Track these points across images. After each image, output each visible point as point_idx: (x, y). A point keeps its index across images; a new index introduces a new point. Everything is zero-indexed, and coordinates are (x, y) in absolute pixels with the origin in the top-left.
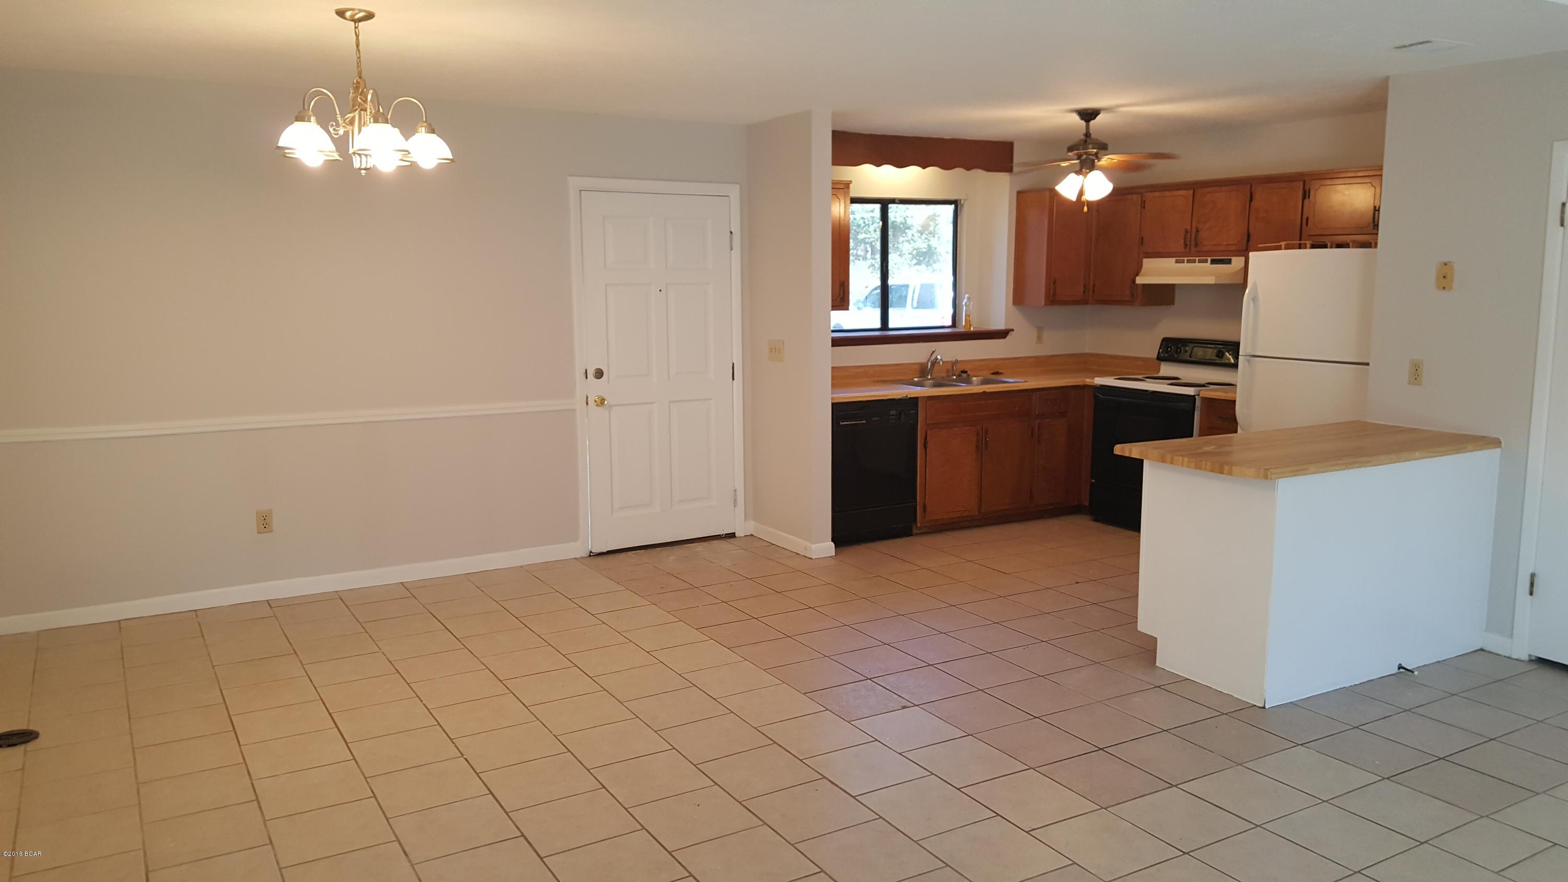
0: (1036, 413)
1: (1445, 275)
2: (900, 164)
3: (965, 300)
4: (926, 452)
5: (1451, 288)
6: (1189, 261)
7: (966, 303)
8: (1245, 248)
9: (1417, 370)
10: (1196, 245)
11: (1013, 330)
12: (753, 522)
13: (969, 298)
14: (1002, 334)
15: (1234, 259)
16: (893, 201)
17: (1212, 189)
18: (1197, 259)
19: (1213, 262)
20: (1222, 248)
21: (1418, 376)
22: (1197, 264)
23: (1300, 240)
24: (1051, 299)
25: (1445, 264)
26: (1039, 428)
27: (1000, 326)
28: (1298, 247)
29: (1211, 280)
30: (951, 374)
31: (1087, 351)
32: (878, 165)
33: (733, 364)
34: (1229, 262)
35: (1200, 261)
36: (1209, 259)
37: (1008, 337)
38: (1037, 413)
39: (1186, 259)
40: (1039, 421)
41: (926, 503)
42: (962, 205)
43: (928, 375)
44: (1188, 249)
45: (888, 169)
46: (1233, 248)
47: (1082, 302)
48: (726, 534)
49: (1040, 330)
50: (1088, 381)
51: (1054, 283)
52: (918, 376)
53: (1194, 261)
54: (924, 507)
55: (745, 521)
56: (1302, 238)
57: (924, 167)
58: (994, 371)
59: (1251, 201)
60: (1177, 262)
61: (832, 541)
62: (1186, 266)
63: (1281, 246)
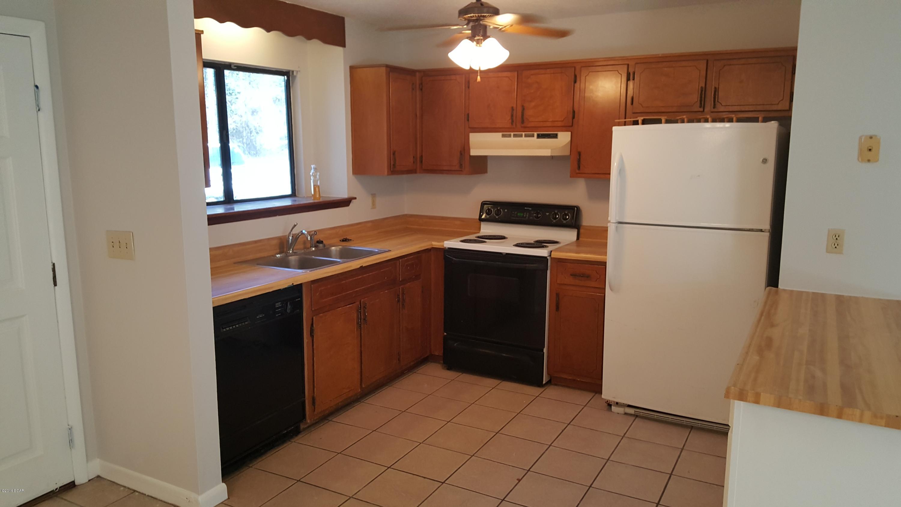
0: (399, 279)
1: (870, 148)
2: (245, 23)
3: (312, 171)
4: (313, 341)
5: (877, 161)
6: (515, 136)
7: (313, 173)
8: (571, 125)
9: (837, 239)
10: (523, 122)
11: (355, 198)
12: (98, 460)
13: (315, 169)
14: (345, 203)
15: (561, 134)
16: (230, 66)
17: (537, 71)
18: (523, 133)
19: (539, 136)
20: (549, 124)
21: (838, 245)
22: (524, 138)
23: (625, 119)
24: (392, 169)
25: (871, 138)
26: (403, 294)
27: (344, 195)
28: (623, 124)
29: (547, 153)
30: (309, 245)
31: (406, 213)
32: (221, 21)
33: (54, 265)
34: (555, 136)
35: (526, 136)
36: (536, 134)
37: (351, 204)
38: (401, 280)
39: (512, 134)
40: (402, 286)
41: (315, 395)
42: (294, 77)
43: (289, 250)
44: (514, 126)
45: (231, 27)
46: (559, 124)
47: (411, 171)
48: (60, 487)
49: (373, 195)
50: (436, 244)
51: (394, 154)
52: (278, 251)
53: (521, 136)
54: (314, 399)
55: (87, 461)
56: (627, 117)
57: (268, 30)
58: (342, 238)
59: (575, 82)
60: (503, 136)
61: (223, 482)
62: (512, 140)
63: (638, 121)
